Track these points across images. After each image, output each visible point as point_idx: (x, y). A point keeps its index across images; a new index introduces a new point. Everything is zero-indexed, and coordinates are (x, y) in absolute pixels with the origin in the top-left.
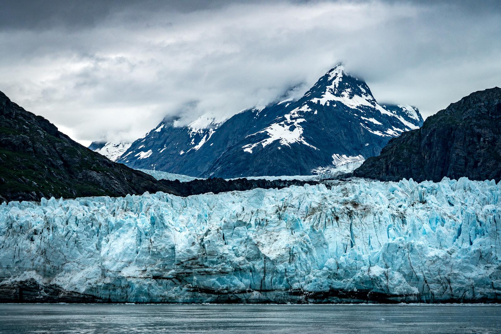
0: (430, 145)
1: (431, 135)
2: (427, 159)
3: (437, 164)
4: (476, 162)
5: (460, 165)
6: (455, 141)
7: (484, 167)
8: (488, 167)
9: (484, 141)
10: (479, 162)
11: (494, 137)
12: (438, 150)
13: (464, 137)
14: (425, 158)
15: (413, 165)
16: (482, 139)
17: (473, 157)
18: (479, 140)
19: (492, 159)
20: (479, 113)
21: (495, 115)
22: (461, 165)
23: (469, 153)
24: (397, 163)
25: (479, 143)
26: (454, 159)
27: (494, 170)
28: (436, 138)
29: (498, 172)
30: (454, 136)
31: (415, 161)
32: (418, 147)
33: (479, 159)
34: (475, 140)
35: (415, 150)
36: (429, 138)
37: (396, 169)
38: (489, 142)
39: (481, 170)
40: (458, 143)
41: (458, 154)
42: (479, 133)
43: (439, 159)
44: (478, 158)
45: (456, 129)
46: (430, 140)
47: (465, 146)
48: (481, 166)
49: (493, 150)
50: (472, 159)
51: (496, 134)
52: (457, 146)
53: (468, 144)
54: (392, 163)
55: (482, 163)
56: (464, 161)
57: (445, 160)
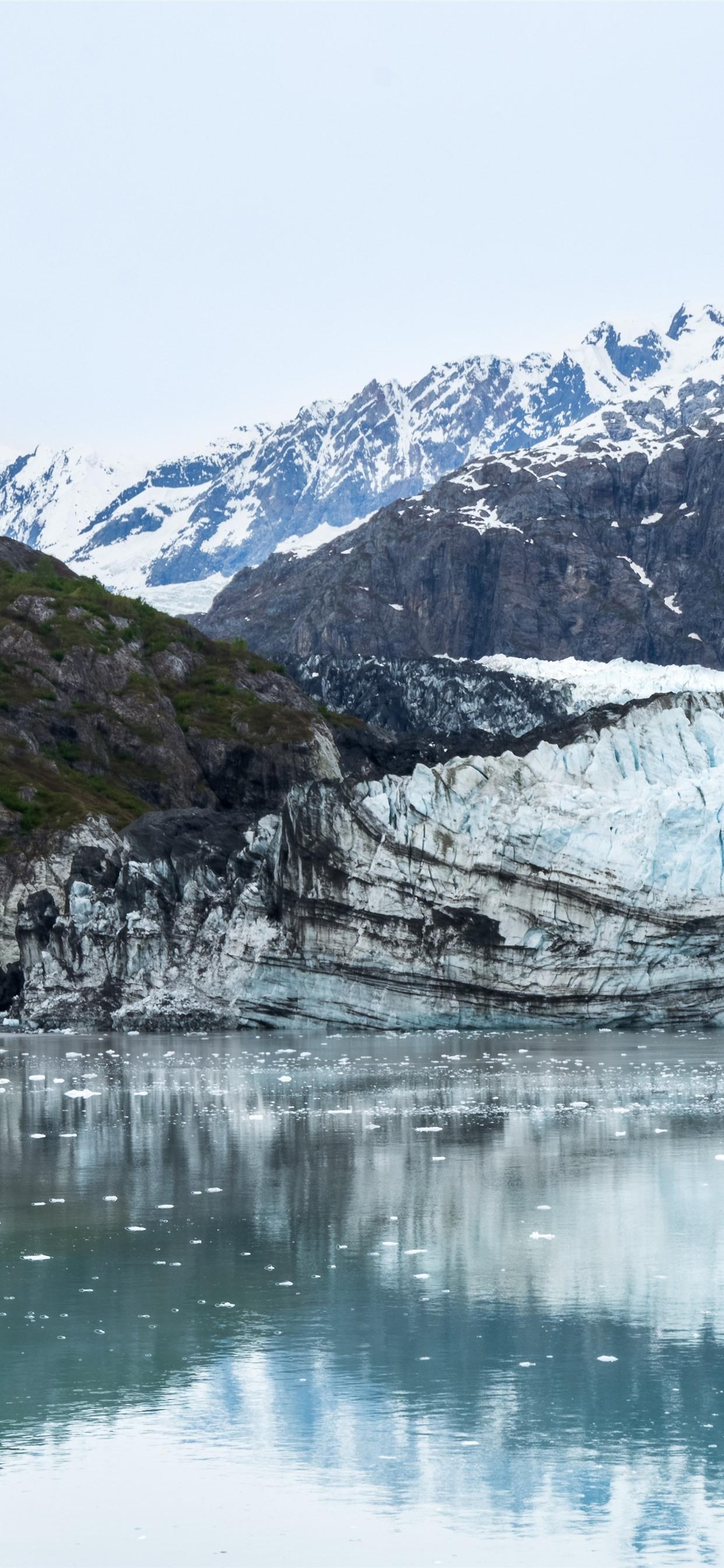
0: (431, 583)
1: (434, 557)
2: (423, 618)
3: (457, 631)
4: (567, 626)
5: (526, 631)
6: (501, 573)
7: (591, 636)
8: (606, 637)
9: (577, 574)
10: (574, 624)
11: (601, 566)
12: (457, 594)
13: (523, 562)
14: (417, 613)
15: (393, 633)
16: (570, 569)
17: (555, 613)
18: (563, 570)
19: (614, 617)
20: (547, 505)
21: (591, 510)
22: (531, 632)
23: (543, 604)
24: (347, 626)
25: (564, 579)
26: (511, 616)
27: (622, 644)
28: (449, 566)
29: (637, 648)
30: (497, 562)
31: (394, 623)
32: (392, 587)
33: (573, 618)
34: (554, 570)
35: (386, 594)
36: (428, 566)
37: (342, 641)
38: (588, 575)
39: (586, 643)
40: (511, 577)
41: (518, 606)
42: (561, 553)
43: (461, 618)
44: (569, 616)
45: (501, 544)
46: (431, 570)
47: (529, 584)
48: (581, 635)
49: (605, 595)
50: (553, 618)
51: (605, 557)
52: (510, 586)
53: (535, 580)
54: (331, 627)
55: (584, 627)
56: (535, 621)
57: (476, 619)
